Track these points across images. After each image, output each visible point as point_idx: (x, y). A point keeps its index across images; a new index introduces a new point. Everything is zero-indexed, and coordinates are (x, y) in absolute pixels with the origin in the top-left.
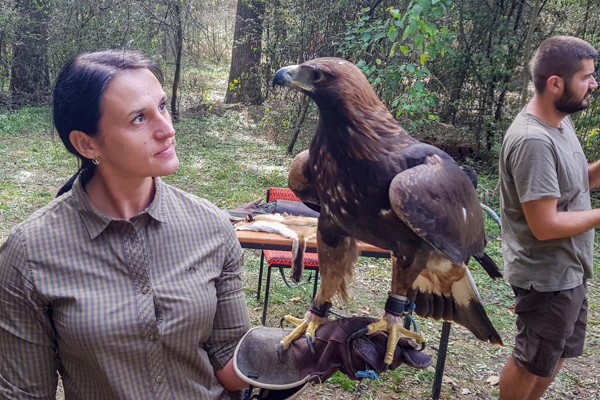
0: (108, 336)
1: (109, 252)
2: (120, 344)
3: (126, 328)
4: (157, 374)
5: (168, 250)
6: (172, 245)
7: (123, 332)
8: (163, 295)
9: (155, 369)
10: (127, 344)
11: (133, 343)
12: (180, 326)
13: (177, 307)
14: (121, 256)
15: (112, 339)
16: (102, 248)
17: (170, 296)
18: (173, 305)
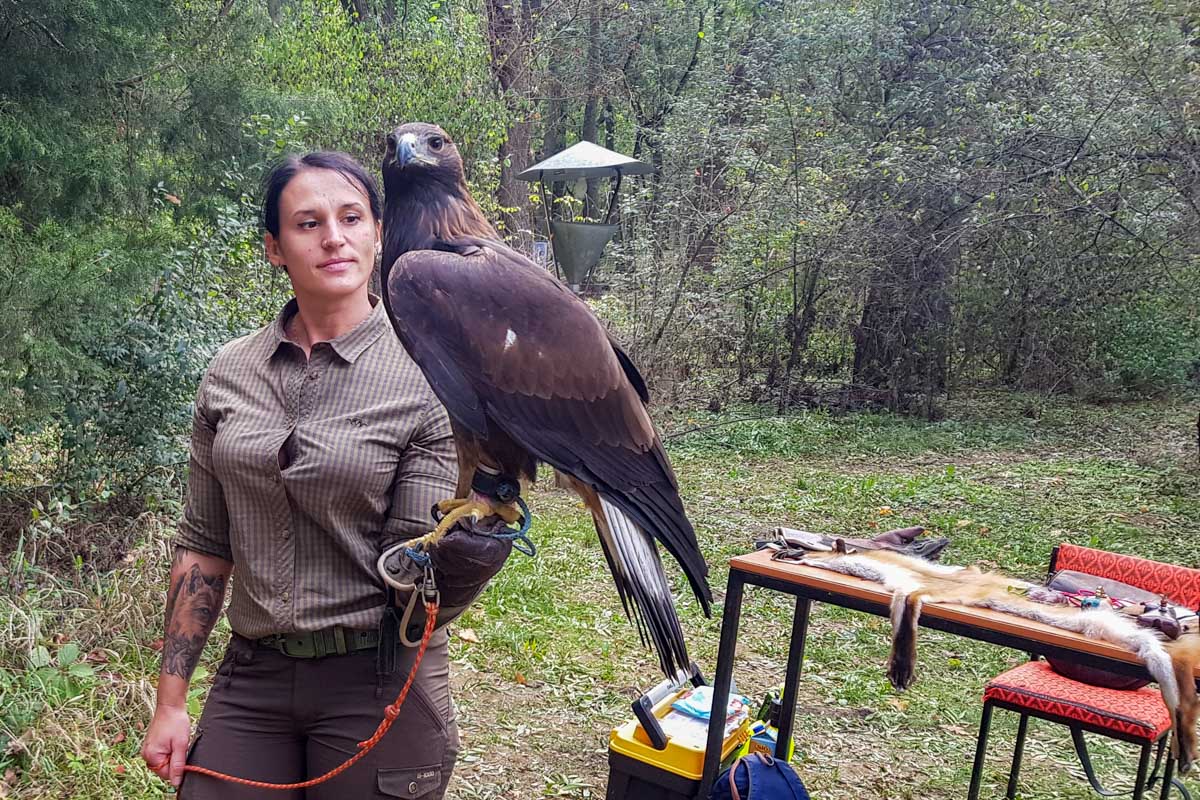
0: (233, 462)
1: (277, 378)
2: (244, 474)
3: (250, 457)
4: (284, 527)
5: (344, 395)
6: (352, 390)
7: (247, 461)
8: (304, 436)
9: (282, 520)
10: (251, 477)
11: (257, 478)
12: (307, 476)
13: (311, 452)
14: (284, 384)
15: (237, 466)
16: (273, 373)
17: (310, 439)
18: (309, 450)
